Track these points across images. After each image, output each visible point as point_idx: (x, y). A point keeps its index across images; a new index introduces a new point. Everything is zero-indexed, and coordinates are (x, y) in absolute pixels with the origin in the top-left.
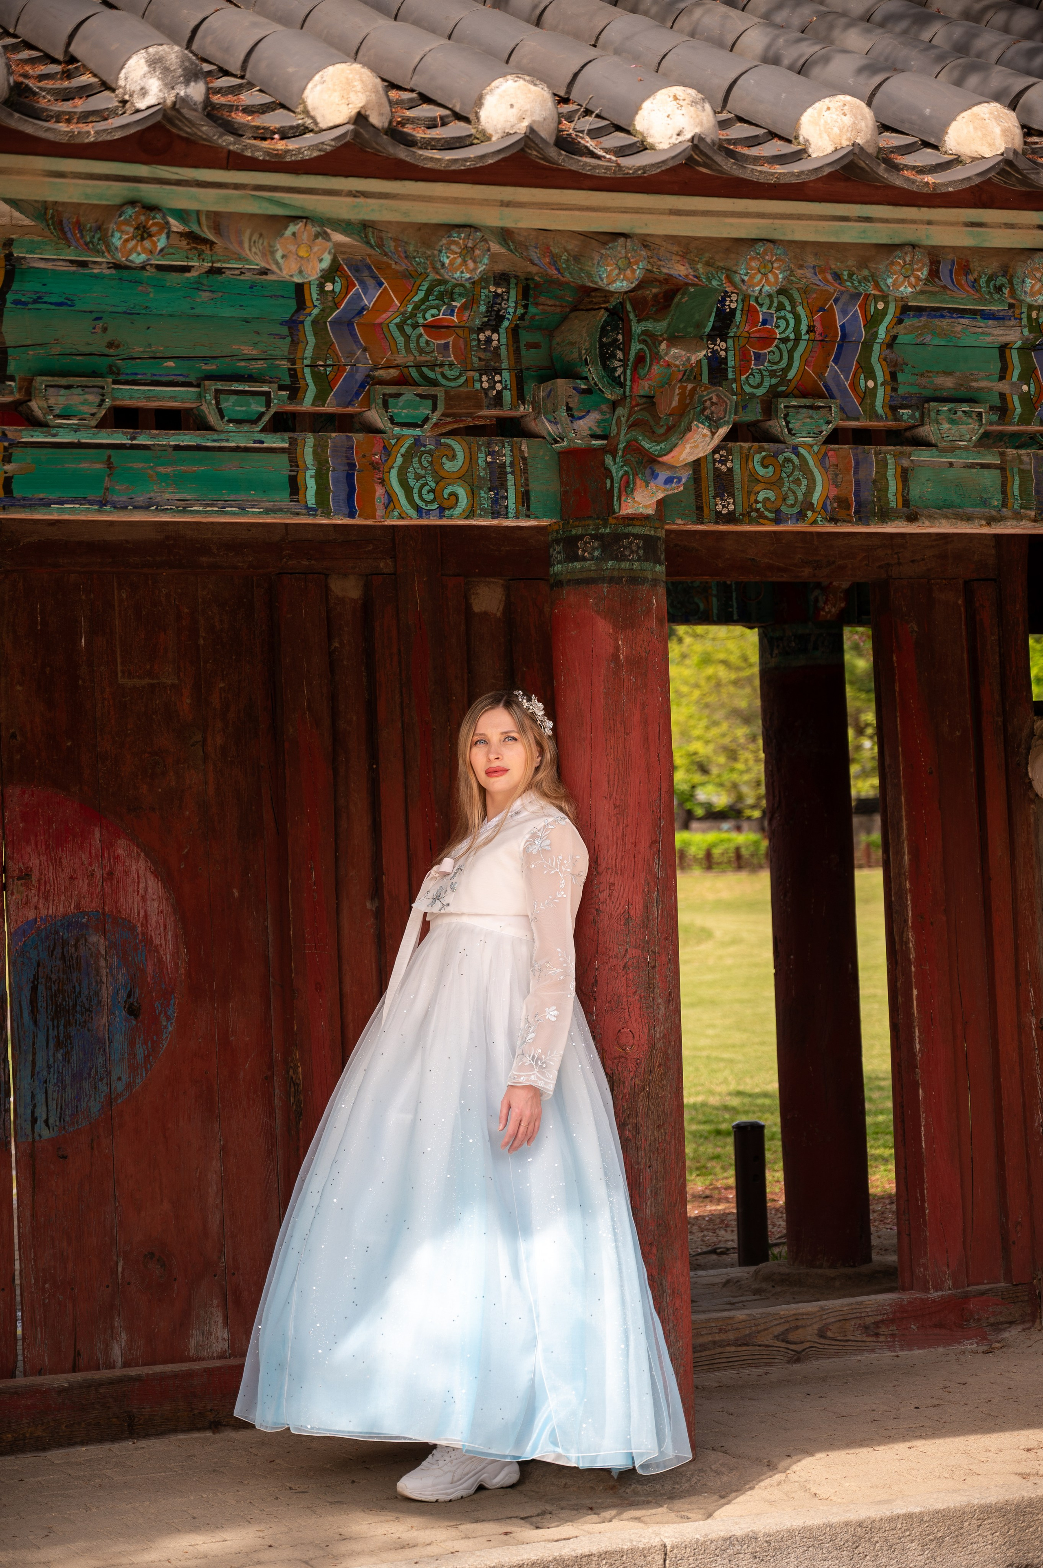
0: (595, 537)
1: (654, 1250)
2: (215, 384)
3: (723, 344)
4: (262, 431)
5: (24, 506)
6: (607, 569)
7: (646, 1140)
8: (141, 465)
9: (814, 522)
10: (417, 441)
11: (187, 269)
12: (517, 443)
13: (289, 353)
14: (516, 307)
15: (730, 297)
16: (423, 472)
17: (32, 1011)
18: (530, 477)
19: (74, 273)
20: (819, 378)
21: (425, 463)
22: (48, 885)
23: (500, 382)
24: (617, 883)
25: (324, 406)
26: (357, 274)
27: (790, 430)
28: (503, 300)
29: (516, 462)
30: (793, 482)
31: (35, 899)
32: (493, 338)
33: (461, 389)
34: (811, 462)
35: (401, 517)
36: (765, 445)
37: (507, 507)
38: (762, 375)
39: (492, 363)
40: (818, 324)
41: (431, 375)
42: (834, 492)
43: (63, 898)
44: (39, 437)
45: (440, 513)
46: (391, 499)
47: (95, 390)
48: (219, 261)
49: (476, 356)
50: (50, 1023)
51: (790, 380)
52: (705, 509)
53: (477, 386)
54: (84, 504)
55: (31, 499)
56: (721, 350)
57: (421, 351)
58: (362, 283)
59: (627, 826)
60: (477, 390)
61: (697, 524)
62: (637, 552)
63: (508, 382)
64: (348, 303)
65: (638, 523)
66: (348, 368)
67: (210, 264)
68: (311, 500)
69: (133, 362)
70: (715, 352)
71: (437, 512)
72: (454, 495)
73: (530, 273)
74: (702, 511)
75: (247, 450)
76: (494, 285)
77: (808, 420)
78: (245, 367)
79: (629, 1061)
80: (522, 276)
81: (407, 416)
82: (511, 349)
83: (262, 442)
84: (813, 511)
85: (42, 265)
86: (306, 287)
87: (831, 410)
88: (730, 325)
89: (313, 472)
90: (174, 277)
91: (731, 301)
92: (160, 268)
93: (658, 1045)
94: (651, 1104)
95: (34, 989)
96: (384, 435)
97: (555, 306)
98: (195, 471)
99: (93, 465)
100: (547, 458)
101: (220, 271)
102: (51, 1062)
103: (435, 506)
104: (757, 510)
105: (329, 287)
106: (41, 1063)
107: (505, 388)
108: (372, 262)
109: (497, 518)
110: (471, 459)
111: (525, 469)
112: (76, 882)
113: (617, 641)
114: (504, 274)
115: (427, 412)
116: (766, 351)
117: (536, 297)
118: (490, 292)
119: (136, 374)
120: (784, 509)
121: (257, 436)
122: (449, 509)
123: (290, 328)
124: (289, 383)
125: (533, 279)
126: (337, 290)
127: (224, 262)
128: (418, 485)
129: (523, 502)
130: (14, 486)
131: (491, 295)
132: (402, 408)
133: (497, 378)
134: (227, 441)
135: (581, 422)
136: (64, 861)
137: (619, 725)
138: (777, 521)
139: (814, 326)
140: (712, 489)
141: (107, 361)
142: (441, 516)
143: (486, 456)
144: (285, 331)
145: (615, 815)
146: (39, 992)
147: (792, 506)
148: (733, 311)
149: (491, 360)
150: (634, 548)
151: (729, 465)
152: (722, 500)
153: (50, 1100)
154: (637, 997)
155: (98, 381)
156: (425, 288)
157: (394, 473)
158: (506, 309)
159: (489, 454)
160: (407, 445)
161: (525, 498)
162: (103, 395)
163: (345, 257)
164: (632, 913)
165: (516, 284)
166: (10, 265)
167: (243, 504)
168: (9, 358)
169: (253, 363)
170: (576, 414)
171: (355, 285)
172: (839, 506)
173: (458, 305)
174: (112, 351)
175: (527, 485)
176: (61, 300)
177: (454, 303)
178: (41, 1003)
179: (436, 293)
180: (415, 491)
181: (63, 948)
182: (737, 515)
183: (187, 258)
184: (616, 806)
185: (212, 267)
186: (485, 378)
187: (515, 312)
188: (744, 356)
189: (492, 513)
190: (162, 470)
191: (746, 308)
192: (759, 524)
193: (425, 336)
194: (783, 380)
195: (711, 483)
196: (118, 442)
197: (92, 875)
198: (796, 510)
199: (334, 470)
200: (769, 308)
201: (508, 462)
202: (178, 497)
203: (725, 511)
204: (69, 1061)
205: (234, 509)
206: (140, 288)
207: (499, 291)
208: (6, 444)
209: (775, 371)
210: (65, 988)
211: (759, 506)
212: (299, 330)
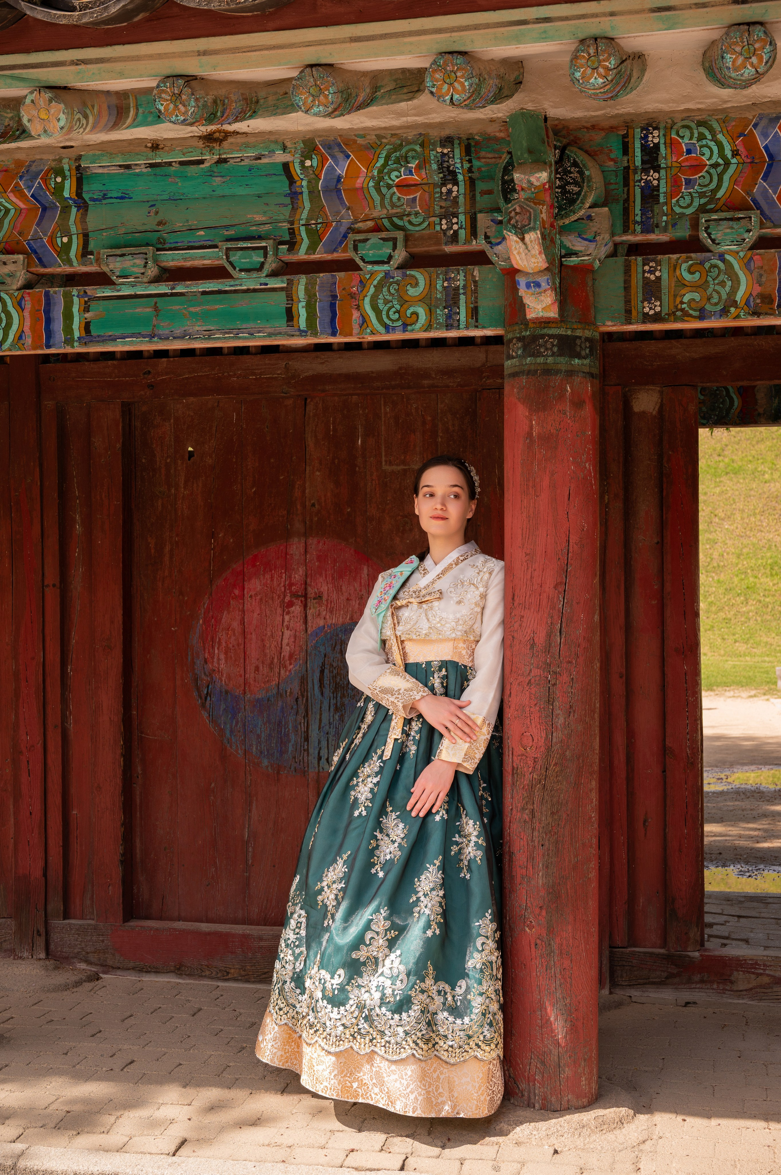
0: (519, 339)
1: (544, 913)
2: (227, 244)
3: (656, 175)
4: (267, 276)
5: (98, 342)
6: (526, 364)
7: (540, 823)
8: (178, 307)
9: (738, 317)
10: (387, 275)
11: (201, 162)
12: (470, 270)
13: (290, 217)
14: (462, 163)
15: (652, 133)
16: (390, 298)
17: (320, 686)
18: (479, 295)
19: (122, 174)
20: (748, 194)
21: (392, 291)
22: (333, 604)
23: (457, 223)
24: (525, 616)
25: (314, 254)
26: (329, 151)
27: (713, 241)
28: (449, 157)
29: (468, 285)
30: (718, 284)
31: (324, 613)
32: (453, 190)
33: (424, 232)
34: (736, 266)
35: (372, 333)
36: (693, 255)
37: (459, 321)
38: (692, 197)
39: (451, 209)
40: (741, 148)
41: (400, 223)
42: (757, 290)
43: (342, 612)
44: (108, 292)
45: (404, 328)
46: (364, 321)
47: (141, 255)
48: (225, 153)
49: (437, 205)
50: (332, 695)
51: (719, 199)
52: (634, 313)
53: (438, 228)
54: (140, 338)
55: (103, 336)
56: (654, 179)
57: (393, 205)
58: (333, 157)
59: (535, 570)
60: (437, 231)
61: (626, 324)
62: (551, 349)
63: (464, 223)
64: (326, 174)
65: (554, 325)
66: (334, 224)
67: (218, 157)
68: (302, 323)
69: (175, 234)
70: (647, 182)
71: (401, 327)
72: (416, 314)
73: (471, 134)
74: (631, 313)
75: (255, 291)
76: (440, 147)
77: (728, 231)
78: (256, 230)
79: (528, 759)
80: (464, 137)
81: (374, 256)
82: (468, 197)
83: (267, 284)
84: (736, 307)
85: (100, 171)
86: (291, 165)
87: (751, 220)
88: (657, 157)
89: (304, 304)
90: (193, 168)
91: (653, 137)
92: (182, 163)
93: (555, 748)
94: (545, 794)
95: (322, 672)
96: (361, 272)
97: (494, 158)
98: (216, 309)
99: (144, 309)
100: (495, 280)
101: (225, 161)
102: (331, 720)
103: (400, 323)
104: (682, 310)
105: (308, 163)
106: (325, 721)
107: (461, 228)
108: (342, 141)
109: (451, 329)
110: (431, 285)
111: (476, 290)
112: (351, 602)
113: (531, 421)
114: (448, 137)
115: (389, 251)
116: (697, 176)
117: (477, 152)
118: (438, 153)
119: (177, 242)
120: (708, 307)
121: (263, 280)
122: (411, 325)
123: (291, 198)
124: (289, 239)
125: (473, 139)
126: (315, 164)
127: (228, 154)
128: (386, 308)
129: (472, 316)
130: (92, 328)
131: (438, 155)
132: (369, 250)
133: (455, 220)
134: (241, 285)
135: (499, 247)
136: (344, 588)
137: (531, 489)
138: (702, 317)
139: (738, 150)
140: (640, 295)
141: (157, 235)
142: (405, 330)
143: (443, 282)
144: (288, 200)
145: (526, 561)
146: (325, 674)
147: (716, 304)
148: (657, 146)
149: (450, 207)
150: (549, 346)
151: (658, 274)
152: (650, 303)
153: (330, 746)
154: (537, 708)
155: (143, 249)
156: (384, 155)
157: (367, 300)
158: (454, 165)
159: (446, 280)
160: (378, 278)
161: (474, 312)
162: (146, 259)
163: (321, 139)
164: (536, 640)
165: (459, 144)
166: (80, 173)
167: (252, 331)
168: (90, 239)
169: (262, 226)
170: (493, 241)
171: (328, 160)
172: (762, 302)
173: (414, 166)
174: (160, 228)
175: (477, 302)
176: (120, 195)
177: (409, 165)
178: (326, 682)
179: (393, 159)
180: (384, 313)
181: (341, 646)
182: (663, 315)
183: (202, 154)
184: (527, 554)
185: (220, 158)
186: (444, 222)
187: (462, 166)
188: (676, 183)
189: (446, 326)
190: (192, 309)
191: (668, 141)
192: (683, 321)
193: (397, 194)
194: (712, 199)
195: (640, 290)
196: (163, 292)
197: (362, 598)
198: (719, 308)
199: (320, 301)
200: (691, 139)
201: (461, 285)
202: (205, 328)
203: (652, 312)
204: (343, 721)
205: (245, 335)
206: (170, 180)
207: (445, 151)
208: (86, 299)
209: (705, 192)
210: (342, 672)
211: (684, 306)
212: (298, 199)
